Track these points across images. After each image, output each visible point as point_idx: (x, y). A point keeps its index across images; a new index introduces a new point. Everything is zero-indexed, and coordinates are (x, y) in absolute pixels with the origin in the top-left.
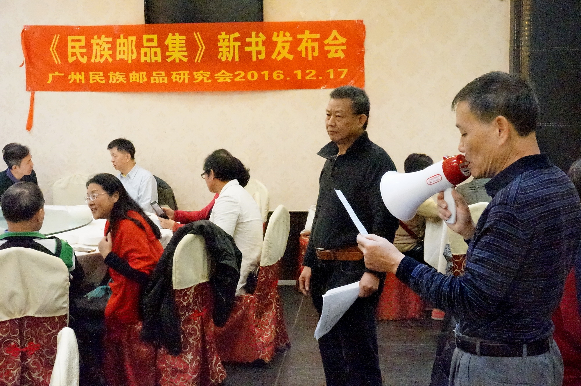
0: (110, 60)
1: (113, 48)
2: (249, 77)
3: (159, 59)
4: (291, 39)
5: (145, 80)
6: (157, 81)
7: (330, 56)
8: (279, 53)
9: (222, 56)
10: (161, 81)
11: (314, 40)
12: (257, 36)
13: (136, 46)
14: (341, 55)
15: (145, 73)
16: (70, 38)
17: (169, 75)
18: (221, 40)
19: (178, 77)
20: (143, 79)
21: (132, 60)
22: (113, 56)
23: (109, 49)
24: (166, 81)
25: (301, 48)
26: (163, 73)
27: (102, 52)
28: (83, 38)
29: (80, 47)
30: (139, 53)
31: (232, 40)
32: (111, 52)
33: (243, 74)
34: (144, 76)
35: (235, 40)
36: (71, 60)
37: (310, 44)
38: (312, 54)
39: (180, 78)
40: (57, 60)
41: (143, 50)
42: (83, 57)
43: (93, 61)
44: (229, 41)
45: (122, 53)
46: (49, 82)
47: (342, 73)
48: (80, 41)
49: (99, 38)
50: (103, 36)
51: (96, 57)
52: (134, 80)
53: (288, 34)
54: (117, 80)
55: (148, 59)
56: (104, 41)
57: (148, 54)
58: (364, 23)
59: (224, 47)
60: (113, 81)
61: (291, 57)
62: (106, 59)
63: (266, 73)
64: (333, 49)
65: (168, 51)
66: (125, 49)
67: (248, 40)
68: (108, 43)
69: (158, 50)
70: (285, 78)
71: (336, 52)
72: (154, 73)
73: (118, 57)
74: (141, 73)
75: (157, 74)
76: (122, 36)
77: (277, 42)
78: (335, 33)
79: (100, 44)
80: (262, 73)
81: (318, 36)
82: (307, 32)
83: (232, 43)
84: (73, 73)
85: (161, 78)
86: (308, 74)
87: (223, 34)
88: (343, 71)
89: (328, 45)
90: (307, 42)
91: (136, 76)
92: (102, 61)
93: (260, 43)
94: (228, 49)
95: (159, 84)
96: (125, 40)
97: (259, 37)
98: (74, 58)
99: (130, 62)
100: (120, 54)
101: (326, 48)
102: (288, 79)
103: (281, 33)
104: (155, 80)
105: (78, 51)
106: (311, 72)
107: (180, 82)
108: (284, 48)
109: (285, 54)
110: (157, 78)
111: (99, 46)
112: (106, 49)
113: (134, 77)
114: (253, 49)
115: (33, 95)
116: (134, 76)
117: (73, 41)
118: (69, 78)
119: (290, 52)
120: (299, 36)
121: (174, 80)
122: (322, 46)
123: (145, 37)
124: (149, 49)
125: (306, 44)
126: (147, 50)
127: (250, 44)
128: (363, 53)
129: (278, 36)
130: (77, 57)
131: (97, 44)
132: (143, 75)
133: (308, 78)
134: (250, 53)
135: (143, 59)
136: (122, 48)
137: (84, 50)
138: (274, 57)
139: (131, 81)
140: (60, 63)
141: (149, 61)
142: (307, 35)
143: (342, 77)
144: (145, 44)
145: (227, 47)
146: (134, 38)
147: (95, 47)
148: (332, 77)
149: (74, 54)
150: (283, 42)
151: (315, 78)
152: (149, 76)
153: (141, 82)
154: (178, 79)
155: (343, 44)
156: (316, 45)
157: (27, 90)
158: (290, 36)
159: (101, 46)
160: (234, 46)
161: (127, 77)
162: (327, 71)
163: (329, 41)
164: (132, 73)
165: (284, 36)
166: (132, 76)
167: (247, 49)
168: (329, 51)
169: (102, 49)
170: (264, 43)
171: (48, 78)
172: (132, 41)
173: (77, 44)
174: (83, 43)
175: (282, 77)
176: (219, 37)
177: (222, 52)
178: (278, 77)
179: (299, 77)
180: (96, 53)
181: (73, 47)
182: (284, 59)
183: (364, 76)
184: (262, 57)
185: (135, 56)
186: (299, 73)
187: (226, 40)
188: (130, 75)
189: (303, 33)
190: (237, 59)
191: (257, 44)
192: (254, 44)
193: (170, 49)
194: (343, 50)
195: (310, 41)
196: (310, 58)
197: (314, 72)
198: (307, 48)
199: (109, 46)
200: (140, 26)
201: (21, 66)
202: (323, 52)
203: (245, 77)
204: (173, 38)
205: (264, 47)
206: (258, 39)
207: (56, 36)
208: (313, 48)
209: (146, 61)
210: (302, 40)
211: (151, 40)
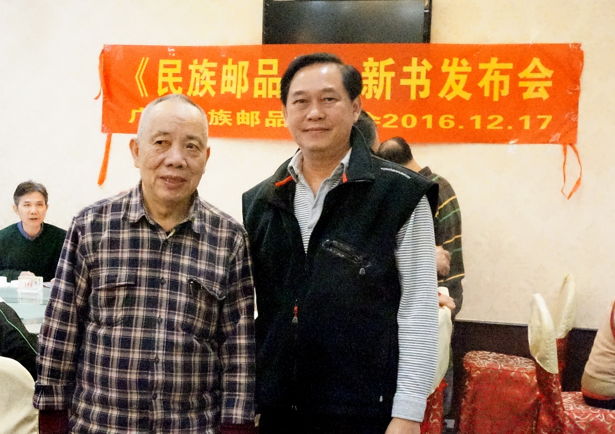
0: (213, 93)
1: (218, 77)
2: (404, 123)
4: (469, 69)
5: (258, 122)
6: (274, 125)
7: (527, 95)
8: (450, 90)
9: (367, 92)
10: (279, 125)
11: (503, 72)
12: (419, 64)
13: (248, 75)
14: (544, 95)
15: (258, 113)
16: (162, 62)
18: (367, 69)
20: (255, 120)
21: (242, 94)
22: (217, 88)
23: (212, 78)
25: (484, 83)
27: (203, 83)
28: (178, 63)
29: (175, 75)
30: (251, 85)
31: (382, 69)
32: (214, 83)
33: (395, 118)
34: (257, 117)
35: (388, 69)
36: (161, 91)
37: (497, 78)
38: (500, 93)
40: (143, 92)
41: (257, 81)
42: (177, 88)
44: (378, 70)
45: (229, 84)
46: (132, 121)
47: (543, 120)
48: (174, 66)
49: (200, 63)
50: (205, 61)
51: (194, 89)
52: (243, 122)
53: (464, 62)
54: (220, 122)
55: (263, 93)
56: (206, 68)
57: (264, 87)
58: (583, 48)
59: (371, 78)
60: (214, 122)
61: (467, 96)
62: (208, 92)
63: (429, 118)
64: (531, 85)
66: (234, 79)
67: (406, 69)
68: (211, 69)
70: (456, 126)
71: (536, 89)
72: (271, 113)
73: (223, 90)
74: (252, 113)
75: (274, 114)
76: (230, 60)
77: (448, 73)
78: (536, 62)
79: (201, 71)
80: (424, 118)
81: (510, 66)
82: (494, 60)
83: (383, 74)
85: (279, 121)
86: (491, 122)
87: (371, 59)
88: (546, 118)
89: (525, 79)
90: (493, 74)
91: (245, 116)
92: (202, 94)
93: (423, 75)
94: (376, 82)
95: (277, 128)
96: (235, 67)
97: (423, 65)
98: (166, 90)
99: (239, 96)
100: (226, 86)
101: (522, 84)
102: (461, 127)
103: (456, 60)
104: (271, 122)
105: (171, 80)
106: (495, 119)
108: (457, 82)
109: (459, 91)
110: (274, 121)
111: (199, 74)
112: (208, 78)
113: (243, 118)
114: (413, 83)
115: (109, 138)
116: (243, 116)
117: (166, 66)
119: (466, 89)
120: (482, 66)
122: (515, 80)
123: (262, 62)
124: (265, 79)
125: (492, 78)
126: (263, 80)
127: (408, 76)
128: (577, 93)
129: (450, 65)
130: (169, 89)
131: (197, 71)
132: (255, 115)
133: (490, 127)
134: (408, 87)
135: (257, 93)
136: (230, 78)
137: (179, 80)
138: (442, 95)
139: (239, 123)
140: (147, 95)
141: (264, 96)
142: (494, 64)
143: (544, 126)
144: (261, 71)
145: (375, 78)
146: (246, 64)
147: (194, 75)
148: (527, 126)
149: (165, 84)
150: (458, 73)
151: (501, 128)
152: (263, 116)
153: (252, 125)
155: (546, 79)
156: (506, 79)
157: (103, 131)
158: (468, 66)
159: (201, 74)
160: (385, 78)
161: (233, 117)
162: (521, 118)
163: (527, 73)
164: (240, 112)
165: (460, 65)
166: (241, 116)
167: (404, 82)
168: (525, 89)
169: (203, 77)
170: (429, 75)
171: (130, 117)
172: (243, 67)
173: (170, 71)
174: (178, 70)
175: (452, 124)
176: (365, 64)
177: (367, 85)
178: (447, 124)
179: (478, 126)
180: (195, 83)
181: (165, 75)
182: (458, 99)
183: (576, 127)
184: (424, 94)
185: (245, 89)
186: (477, 120)
187: (374, 69)
188: (238, 114)
189: (488, 61)
190: (388, 97)
191: (418, 76)
192: (414, 75)
194: (547, 88)
195: (497, 73)
196: (496, 98)
197: (500, 119)
198: (492, 83)
199: (213, 74)
200: (256, 46)
201: (97, 98)
202: (516, 91)
203: (398, 123)
205: (428, 81)
206: (420, 69)
207: (143, 59)
208: (501, 83)
209: (260, 96)
210: (485, 71)
211: (270, 67)
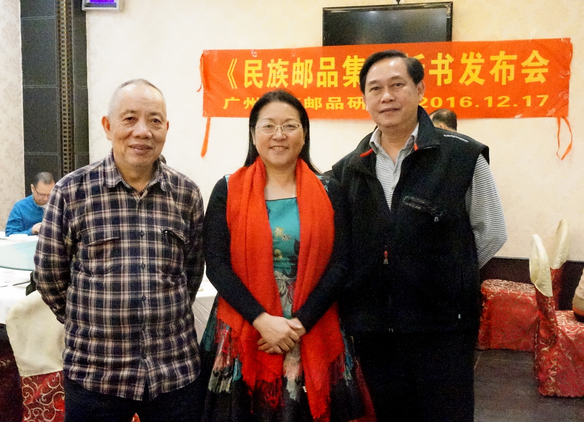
0: (286, 85)
1: (289, 73)
2: (433, 104)
3: (335, 84)
4: (482, 61)
5: (321, 106)
6: (333, 108)
7: (528, 80)
8: (468, 77)
10: (337, 108)
11: (509, 62)
12: (444, 58)
13: (313, 70)
14: (542, 79)
15: (320, 99)
16: (247, 62)
17: (345, 101)
19: (355, 102)
20: (318, 105)
21: (308, 85)
22: (289, 80)
23: (285, 73)
24: (342, 107)
25: (495, 71)
26: (339, 99)
27: (278, 77)
28: (259, 62)
29: (257, 72)
30: (315, 77)
32: (286, 76)
33: (426, 100)
34: (319, 102)
36: (247, 84)
37: (505, 67)
38: (507, 79)
39: (357, 105)
40: (233, 85)
41: (319, 74)
42: (259, 82)
43: (268, 86)
45: (298, 77)
46: (225, 107)
47: (541, 99)
48: (256, 65)
49: (276, 62)
50: (280, 60)
51: (272, 82)
52: (309, 106)
53: (479, 55)
55: (324, 84)
56: (280, 65)
57: (325, 79)
58: (572, 41)
61: (481, 82)
62: (282, 84)
63: (452, 99)
64: (532, 72)
65: (345, 75)
66: (301, 73)
67: (433, 62)
68: (284, 66)
69: (335, 74)
70: (474, 105)
71: (536, 75)
72: (330, 99)
73: (294, 82)
74: (316, 99)
75: (333, 100)
76: (299, 59)
77: (465, 65)
78: (535, 53)
79: (277, 68)
80: (448, 99)
81: (514, 57)
82: (502, 53)
84: (248, 98)
85: (337, 104)
86: (501, 101)
88: (543, 98)
89: (527, 67)
90: (501, 64)
91: (311, 101)
92: (278, 85)
93: (447, 66)
95: (334, 110)
96: (302, 64)
97: (446, 59)
98: (250, 83)
99: (305, 86)
100: (296, 79)
101: (524, 71)
102: (477, 106)
103: (472, 54)
104: (330, 106)
105: (254, 75)
106: (504, 99)
107: (357, 108)
108: (474, 71)
109: (475, 78)
110: (333, 105)
111: (275, 71)
112: (282, 74)
113: (309, 103)
114: (439, 72)
115: (209, 120)
116: (309, 101)
117: (250, 65)
118: (245, 103)
119: (480, 76)
120: (493, 58)
121: (351, 107)
122: (519, 68)
123: (323, 60)
124: (325, 73)
125: (501, 67)
126: (324, 74)
127: (435, 67)
128: (568, 77)
129: (468, 57)
130: (253, 82)
131: (274, 68)
132: (318, 100)
133: (500, 105)
134: (435, 76)
135: (319, 84)
136: (298, 72)
137: (261, 75)
138: (461, 81)
140: (236, 87)
141: (325, 86)
142: (502, 56)
143: (542, 104)
144: (322, 67)
146: (311, 62)
147: (271, 71)
148: (529, 104)
149: (250, 79)
150: (473, 64)
151: (508, 106)
152: (324, 101)
153: (316, 109)
154: (354, 106)
155: (543, 67)
156: (512, 67)
157: (204, 115)
158: (482, 58)
159: (277, 70)
162: (524, 98)
163: (528, 62)
164: (307, 98)
165: (475, 57)
166: (307, 102)
167: (432, 72)
168: (527, 75)
169: (278, 73)
170: (451, 66)
171: (223, 104)
172: (309, 64)
173: (253, 69)
174: (259, 68)
175: (470, 104)
178: (466, 104)
179: (490, 105)
180: (272, 77)
181: (250, 72)
182: (474, 83)
183: (568, 103)
184: (448, 81)
185: (310, 81)
186: (490, 100)
189: (497, 54)
191: (443, 67)
192: (440, 67)
193: (348, 73)
194: (544, 74)
195: (505, 63)
196: (504, 83)
197: (507, 99)
198: (501, 71)
199: (286, 70)
200: (318, 48)
201: (199, 90)
202: (520, 77)
203: (428, 104)
204: (352, 60)
205: (451, 71)
206: (444, 62)
207: (233, 60)
208: (508, 71)
209: (322, 86)
210: (495, 62)
211: (327, 64)
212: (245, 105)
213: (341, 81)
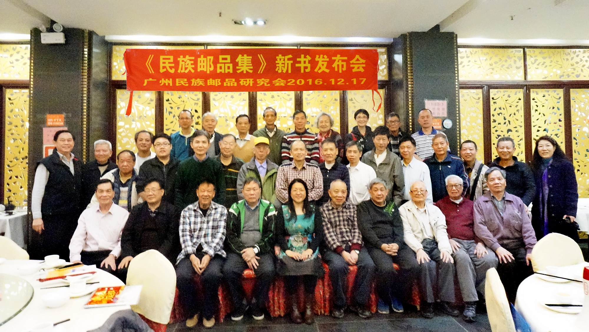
0: (193, 71)
1: (195, 63)
2: (298, 83)
3: (231, 71)
4: (328, 60)
6: (229, 85)
7: (354, 70)
8: (320, 68)
9: (279, 69)
10: (232, 85)
11: (343, 61)
12: (305, 57)
13: (213, 63)
14: (362, 70)
15: (219, 80)
16: (162, 57)
17: (238, 81)
18: (278, 60)
19: (245, 82)
20: (218, 83)
21: (210, 71)
22: (195, 69)
23: (192, 64)
24: (236, 85)
25: (335, 65)
26: (234, 80)
27: (186, 66)
28: (172, 57)
29: (169, 63)
30: (215, 67)
31: (286, 59)
32: (193, 66)
33: (293, 81)
34: (219, 82)
35: (289, 59)
36: (162, 71)
37: (340, 63)
38: (342, 69)
39: (246, 83)
40: (151, 71)
41: (219, 65)
42: (171, 69)
43: (179, 71)
44: (284, 60)
45: (202, 67)
46: (145, 85)
47: (362, 80)
48: (169, 59)
49: (184, 57)
50: (187, 56)
51: (182, 69)
52: (211, 84)
53: (325, 56)
54: (197, 84)
56: (188, 59)
57: (223, 68)
59: (280, 64)
60: (194, 84)
61: (327, 71)
62: (190, 71)
63: (310, 81)
64: (356, 66)
65: (238, 66)
66: (205, 64)
67: (298, 59)
68: (191, 60)
69: (231, 65)
70: (323, 84)
71: (358, 68)
72: (227, 80)
73: (199, 70)
74: (216, 80)
75: (229, 80)
76: (202, 56)
77: (318, 61)
78: (357, 57)
79: (185, 61)
80: (308, 80)
81: (346, 58)
82: (339, 56)
83: (286, 62)
84: (163, 79)
85: (232, 83)
86: (339, 81)
87: (280, 55)
89: (353, 64)
90: (338, 61)
92: (187, 71)
93: (307, 62)
94: (283, 65)
95: (230, 86)
96: (205, 59)
97: (307, 58)
98: (165, 70)
99: (208, 72)
100: (200, 67)
101: (352, 66)
102: (325, 84)
103: (322, 56)
106: (341, 80)
107: (247, 85)
108: (323, 65)
109: (324, 69)
110: (229, 83)
112: (190, 64)
113: (211, 82)
114: (302, 65)
115: (131, 93)
117: (164, 59)
118: (160, 82)
119: (327, 68)
120: (333, 58)
121: (242, 84)
122: (348, 64)
123: (221, 57)
124: (223, 64)
125: (338, 63)
126: (223, 65)
127: (300, 62)
129: (319, 58)
130: (167, 69)
131: (183, 61)
133: (338, 83)
134: (300, 67)
135: (219, 71)
136: (202, 64)
137: (173, 65)
138: (316, 70)
139: (209, 84)
140: (153, 73)
141: (223, 72)
142: (338, 57)
143: (362, 83)
144: (221, 61)
145: (282, 64)
146: (212, 58)
147: (181, 63)
148: (355, 83)
149: (164, 67)
150: (323, 61)
151: (343, 84)
153: (216, 85)
154: (245, 84)
155: (363, 63)
156: (345, 63)
158: (327, 58)
159: (185, 62)
160: (288, 64)
161: (206, 82)
162: (352, 80)
163: (354, 61)
164: (209, 79)
165: (323, 58)
167: (297, 65)
168: (353, 68)
169: (186, 64)
170: (309, 62)
171: (144, 83)
172: (210, 59)
173: (167, 61)
174: (172, 60)
175: (321, 83)
176: (277, 57)
177: (279, 67)
178: (319, 83)
179: (333, 83)
180: (182, 67)
181: (164, 63)
182: (323, 71)
184: (308, 70)
185: (212, 69)
186: (333, 81)
187: (282, 60)
188: (208, 81)
189: (336, 56)
190: (290, 72)
191: (305, 62)
192: (302, 62)
193: (240, 64)
194: (363, 67)
195: (340, 61)
196: (340, 72)
197: (343, 80)
198: (338, 65)
199: (192, 62)
201: (123, 74)
202: (349, 69)
203: (295, 83)
204: (243, 57)
205: (310, 64)
206: (305, 59)
207: (150, 55)
208: (343, 66)
209: (221, 72)
210: (335, 60)
211: (226, 59)
212: (161, 84)
213: (235, 69)
